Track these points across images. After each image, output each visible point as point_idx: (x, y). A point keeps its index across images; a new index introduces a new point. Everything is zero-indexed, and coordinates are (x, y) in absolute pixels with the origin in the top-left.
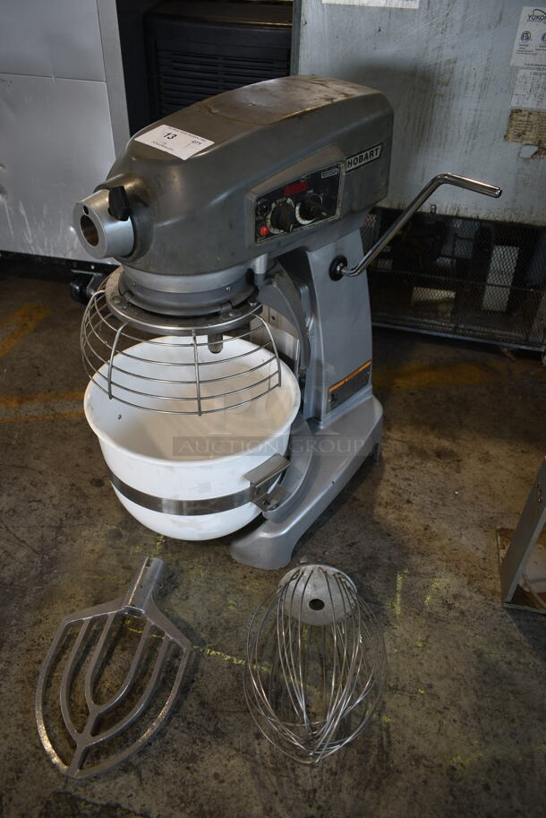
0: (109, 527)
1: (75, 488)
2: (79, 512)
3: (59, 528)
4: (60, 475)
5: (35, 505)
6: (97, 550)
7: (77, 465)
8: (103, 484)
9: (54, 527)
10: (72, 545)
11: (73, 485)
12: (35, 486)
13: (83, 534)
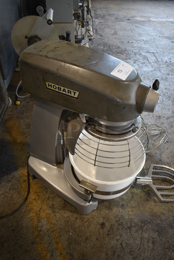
0: (121, 210)
1: (109, 233)
2: (120, 224)
3: (129, 228)
4: (105, 244)
5: (124, 246)
6: (131, 210)
7: (97, 239)
8: (103, 222)
9: (130, 230)
10: (134, 219)
11: (108, 235)
12: (115, 252)
13: (127, 218)
